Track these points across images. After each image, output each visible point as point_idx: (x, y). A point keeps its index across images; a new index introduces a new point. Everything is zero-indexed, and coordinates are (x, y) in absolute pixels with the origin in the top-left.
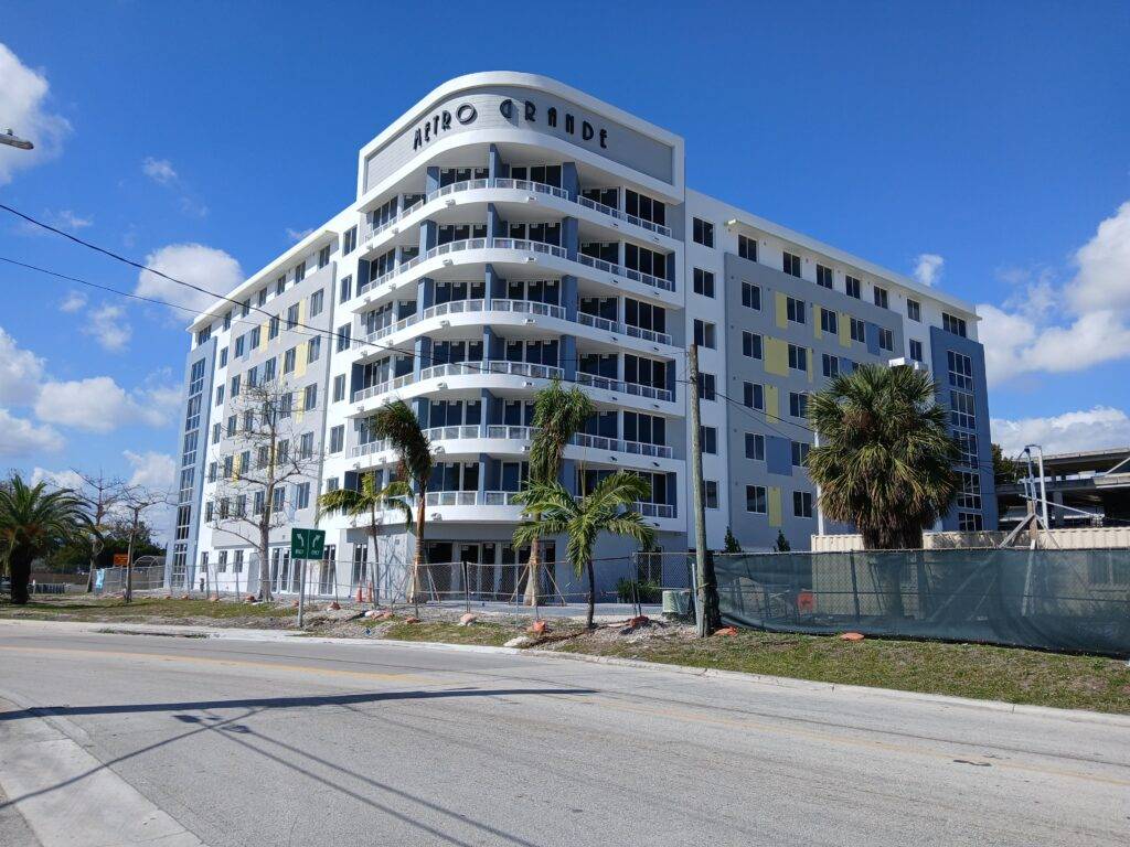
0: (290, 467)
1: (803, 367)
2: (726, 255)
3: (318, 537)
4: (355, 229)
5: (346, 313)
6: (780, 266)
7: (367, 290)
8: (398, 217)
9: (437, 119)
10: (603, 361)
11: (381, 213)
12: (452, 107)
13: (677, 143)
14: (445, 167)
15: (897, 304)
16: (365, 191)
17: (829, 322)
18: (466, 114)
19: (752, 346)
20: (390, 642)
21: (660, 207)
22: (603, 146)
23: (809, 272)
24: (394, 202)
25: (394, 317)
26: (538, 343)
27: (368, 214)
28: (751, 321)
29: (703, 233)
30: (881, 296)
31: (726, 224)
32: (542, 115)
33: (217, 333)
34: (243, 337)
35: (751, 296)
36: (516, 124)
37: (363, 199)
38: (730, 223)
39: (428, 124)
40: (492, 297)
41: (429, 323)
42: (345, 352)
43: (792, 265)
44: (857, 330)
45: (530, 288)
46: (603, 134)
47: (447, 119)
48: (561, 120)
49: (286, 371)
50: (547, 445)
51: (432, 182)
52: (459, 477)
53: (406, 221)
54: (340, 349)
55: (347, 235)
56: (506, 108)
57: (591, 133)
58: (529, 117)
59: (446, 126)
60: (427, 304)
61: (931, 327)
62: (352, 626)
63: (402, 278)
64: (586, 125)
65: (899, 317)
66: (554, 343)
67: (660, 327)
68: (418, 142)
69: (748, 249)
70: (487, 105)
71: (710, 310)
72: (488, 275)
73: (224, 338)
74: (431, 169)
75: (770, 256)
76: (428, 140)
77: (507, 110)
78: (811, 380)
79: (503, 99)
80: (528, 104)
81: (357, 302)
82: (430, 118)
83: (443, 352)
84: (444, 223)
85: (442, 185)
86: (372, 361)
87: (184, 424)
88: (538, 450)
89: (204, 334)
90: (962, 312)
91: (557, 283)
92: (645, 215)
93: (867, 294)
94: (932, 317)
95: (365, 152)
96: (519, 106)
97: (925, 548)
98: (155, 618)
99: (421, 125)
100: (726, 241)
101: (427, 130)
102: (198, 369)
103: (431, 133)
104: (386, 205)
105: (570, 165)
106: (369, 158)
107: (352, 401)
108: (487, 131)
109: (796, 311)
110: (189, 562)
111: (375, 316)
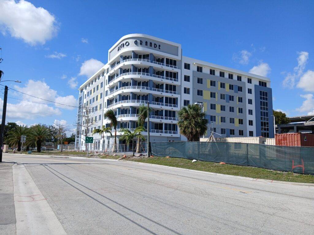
0: (91, 124)
1: (214, 97)
2: (193, 71)
3: (91, 139)
4: (108, 68)
5: (107, 88)
6: (209, 72)
7: (110, 83)
8: (116, 66)
9: (122, 45)
10: (160, 98)
11: (113, 65)
12: (124, 42)
13: (179, 46)
14: (124, 55)
15: (245, 80)
16: (110, 60)
17: (223, 86)
18: (127, 44)
19: (200, 93)
20: (101, 159)
21: (175, 62)
22: (159, 49)
23: (217, 74)
24: (115, 62)
25: (115, 89)
26: (144, 95)
27: (111, 65)
28: (200, 87)
29: (187, 66)
30: (239, 78)
31: (193, 64)
32: (144, 43)
33: (84, 90)
34: (89, 92)
35: (200, 81)
36: (138, 46)
37: (109, 62)
38: (194, 63)
39: (120, 46)
40: (132, 85)
41: (120, 91)
42: (107, 96)
43: (212, 72)
44: (231, 87)
45: (142, 83)
46: (159, 46)
47: (123, 45)
48: (149, 44)
49: (96, 100)
50: (141, 119)
51: (121, 59)
52: (123, 125)
53: (117, 67)
54: (106, 96)
55: (107, 69)
56: (136, 42)
57: (156, 46)
58: (141, 44)
59: (123, 47)
60: (120, 87)
61: (255, 85)
62: (98, 156)
63: (116, 80)
64: (155, 44)
65: (245, 83)
66: (147, 95)
67: (175, 90)
68: (118, 50)
69: (200, 69)
70: (131, 42)
71: (188, 85)
72: (132, 81)
73: (85, 92)
74: (121, 56)
75: (206, 71)
76: (120, 49)
77: (136, 43)
78: (217, 100)
79: (135, 40)
80: (141, 41)
81: (108, 86)
82: (120, 45)
83: (124, 98)
84: (124, 69)
85: (124, 60)
86: (111, 99)
87: (78, 112)
88: (140, 120)
89: (82, 91)
90: (265, 81)
91: (148, 81)
92: (171, 64)
93: (235, 78)
94: (255, 82)
95: (109, 51)
96: (139, 42)
97: (200, 141)
98: (62, 155)
99: (119, 46)
100: (194, 68)
101: (120, 47)
102: (81, 99)
103: (121, 48)
104: (114, 64)
105: (151, 54)
106: (110, 52)
107: (107, 108)
108: (132, 48)
109: (213, 83)
110: (79, 143)
111: (112, 89)
